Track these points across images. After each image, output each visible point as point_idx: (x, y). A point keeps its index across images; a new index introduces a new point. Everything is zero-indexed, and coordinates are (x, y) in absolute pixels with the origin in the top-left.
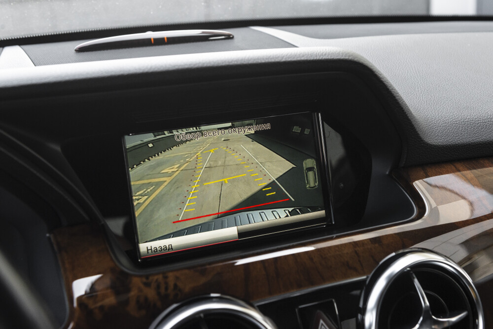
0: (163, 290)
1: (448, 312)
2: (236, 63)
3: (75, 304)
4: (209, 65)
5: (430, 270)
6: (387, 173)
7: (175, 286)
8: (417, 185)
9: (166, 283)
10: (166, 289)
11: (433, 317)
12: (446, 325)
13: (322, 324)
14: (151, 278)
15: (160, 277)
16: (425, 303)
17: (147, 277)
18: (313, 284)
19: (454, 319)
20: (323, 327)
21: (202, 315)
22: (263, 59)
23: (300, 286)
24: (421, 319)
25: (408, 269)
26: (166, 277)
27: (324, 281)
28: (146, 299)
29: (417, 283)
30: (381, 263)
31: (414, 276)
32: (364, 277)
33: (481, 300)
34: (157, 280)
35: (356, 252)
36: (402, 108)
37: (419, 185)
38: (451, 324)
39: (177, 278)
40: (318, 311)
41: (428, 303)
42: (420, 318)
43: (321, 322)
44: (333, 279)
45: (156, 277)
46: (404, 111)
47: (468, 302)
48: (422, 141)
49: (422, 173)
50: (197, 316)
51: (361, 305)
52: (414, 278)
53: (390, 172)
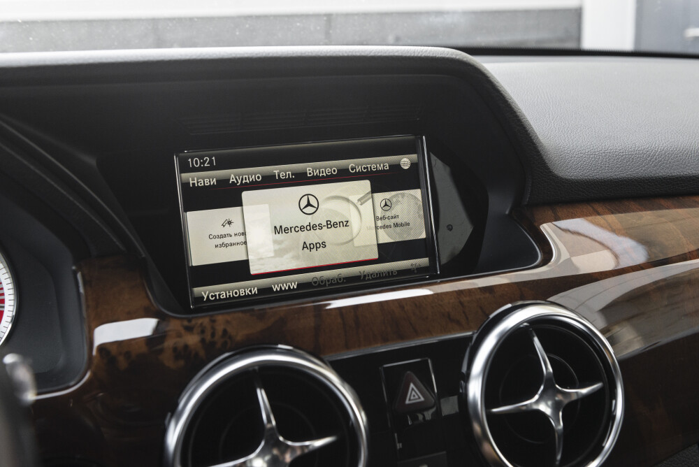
0: (208, 337)
1: (578, 383)
2: (310, 54)
3: (94, 352)
4: (275, 55)
5: (553, 327)
6: (507, 213)
7: (225, 331)
8: (545, 229)
9: (213, 328)
10: (213, 335)
11: (557, 386)
12: (574, 398)
13: (413, 389)
14: (193, 322)
15: (206, 321)
16: (547, 368)
17: (189, 320)
18: (402, 337)
19: (584, 391)
20: (413, 393)
21: (256, 368)
22: (346, 52)
23: (385, 340)
24: (542, 387)
25: (525, 324)
26: (213, 321)
27: (417, 334)
28: (186, 347)
29: (537, 342)
30: (491, 316)
31: (534, 334)
32: (470, 333)
33: (621, 370)
34: (201, 324)
35: (461, 303)
36: (525, 128)
37: (547, 228)
38: (580, 396)
39: (228, 322)
40: (408, 372)
41: (551, 369)
42: (540, 387)
43: (412, 385)
44: (429, 333)
45: (200, 321)
46: (527, 131)
47: (604, 371)
48: (551, 172)
49: (550, 213)
50: (251, 369)
51: (464, 369)
52: (534, 336)
53: (511, 212)
